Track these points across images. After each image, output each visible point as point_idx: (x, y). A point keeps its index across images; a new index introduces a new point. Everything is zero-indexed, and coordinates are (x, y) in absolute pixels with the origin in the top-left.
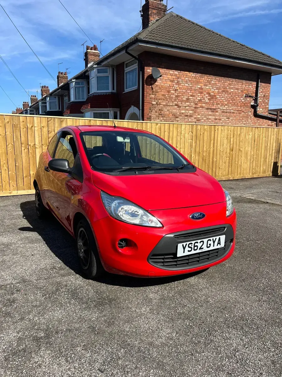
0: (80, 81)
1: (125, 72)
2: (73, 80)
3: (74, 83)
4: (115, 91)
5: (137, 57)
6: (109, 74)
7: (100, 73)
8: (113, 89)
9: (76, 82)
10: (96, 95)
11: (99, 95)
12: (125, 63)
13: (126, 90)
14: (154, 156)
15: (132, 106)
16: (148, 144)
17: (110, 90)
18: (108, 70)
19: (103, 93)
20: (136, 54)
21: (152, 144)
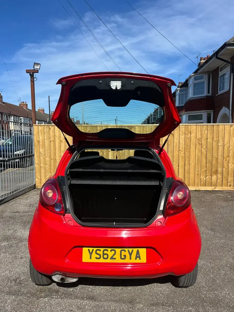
0: (184, 89)
1: (219, 76)
2: (178, 89)
3: (178, 91)
4: (210, 94)
5: (230, 61)
6: (205, 80)
7: (196, 80)
8: (209, 93)
9: (180, 91)
10: (192, 100)
11: (194, 100)
12: (220, 67)
13: (220, 93)
14: (228, 159)
15: (224, 107)
16: (221, 146)
17: (205, 94)
18: (204, 76)
19: (199, 98)
20: (228, 58)
21: (225, 146)
